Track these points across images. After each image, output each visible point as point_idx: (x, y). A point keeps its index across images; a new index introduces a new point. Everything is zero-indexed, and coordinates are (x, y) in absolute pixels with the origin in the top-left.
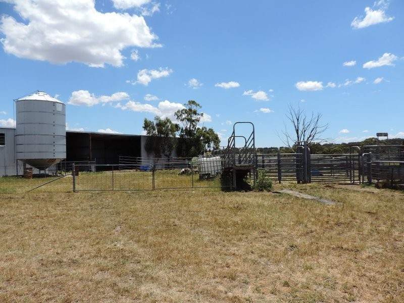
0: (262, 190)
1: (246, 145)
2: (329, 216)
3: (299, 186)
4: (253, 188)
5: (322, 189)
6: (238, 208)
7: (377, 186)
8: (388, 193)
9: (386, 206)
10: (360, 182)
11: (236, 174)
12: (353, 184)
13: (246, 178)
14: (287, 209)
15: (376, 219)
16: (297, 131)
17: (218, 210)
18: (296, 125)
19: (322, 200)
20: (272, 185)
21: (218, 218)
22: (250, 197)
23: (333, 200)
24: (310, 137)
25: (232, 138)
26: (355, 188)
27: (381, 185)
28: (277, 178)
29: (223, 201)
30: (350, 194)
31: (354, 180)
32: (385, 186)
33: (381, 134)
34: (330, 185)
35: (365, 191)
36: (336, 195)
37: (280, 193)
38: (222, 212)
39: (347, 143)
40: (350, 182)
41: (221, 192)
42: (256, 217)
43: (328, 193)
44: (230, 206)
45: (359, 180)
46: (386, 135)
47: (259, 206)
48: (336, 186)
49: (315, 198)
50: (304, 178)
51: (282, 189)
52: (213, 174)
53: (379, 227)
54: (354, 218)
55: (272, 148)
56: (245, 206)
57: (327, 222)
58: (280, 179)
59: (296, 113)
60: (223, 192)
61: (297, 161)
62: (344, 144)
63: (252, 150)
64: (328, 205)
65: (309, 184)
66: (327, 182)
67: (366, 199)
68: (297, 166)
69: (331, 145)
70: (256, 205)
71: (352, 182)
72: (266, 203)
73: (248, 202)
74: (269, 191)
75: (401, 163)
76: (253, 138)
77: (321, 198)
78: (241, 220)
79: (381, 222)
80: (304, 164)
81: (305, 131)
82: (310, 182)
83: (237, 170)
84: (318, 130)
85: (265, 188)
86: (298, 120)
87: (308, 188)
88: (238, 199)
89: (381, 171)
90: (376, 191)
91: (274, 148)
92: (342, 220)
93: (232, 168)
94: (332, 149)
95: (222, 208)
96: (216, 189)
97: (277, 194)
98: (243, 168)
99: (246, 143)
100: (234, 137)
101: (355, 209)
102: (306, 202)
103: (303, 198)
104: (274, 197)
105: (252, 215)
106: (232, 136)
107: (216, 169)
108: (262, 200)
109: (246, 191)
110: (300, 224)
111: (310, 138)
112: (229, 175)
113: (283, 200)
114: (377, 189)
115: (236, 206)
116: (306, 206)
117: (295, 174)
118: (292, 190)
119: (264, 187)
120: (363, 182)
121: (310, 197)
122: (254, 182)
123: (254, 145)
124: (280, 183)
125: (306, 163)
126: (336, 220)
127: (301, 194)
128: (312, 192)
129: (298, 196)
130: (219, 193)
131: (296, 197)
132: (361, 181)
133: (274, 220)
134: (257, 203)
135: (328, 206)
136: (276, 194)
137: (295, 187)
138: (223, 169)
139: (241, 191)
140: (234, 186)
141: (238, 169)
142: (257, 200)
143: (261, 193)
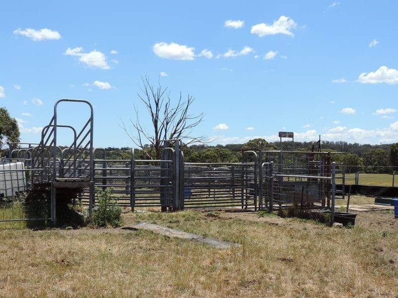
0: (103, 225)
1: (75, 143)
2: (225, 269)
3: (165, 215)
4: (88, 222)
5: (203, 221)
6: (64, 264)
7: (281, 215)
8: (297, 224)
9: (303, 247)
10: (256, 208)
11: (57, 195)
12: (246, 211)
13: (74, 203)
14: (155, 261)
15: (296, 270)
16: (156, 122)
17: (23, 269)
18: (154, 112)
19: (207, 240)
20: (122, 215)
21: (25, 286)
22: (85, 240)
23: (225, 240)
24: (174, 133)
25: (51, 128)
26: (251, 217)
27: (286, 212)
28: (129, 201)
29: (33, 250)
30: (246, 228)
31: (246, 205)
32: (292, 214)
33: (285, 133)
34: (213, 213)
35: (266, 222)
36: (226, 230)
37: (136, 229)
38: (32, 272)
39: (224, 145)
40: (241, 207)
41: (27, 230)
42: (102, 281)
43: (214, 227)
44: (49, 259)
45: (255, 204)
46: (291, 135)
47: (103, 256)
48: (222, 215)
49: (195, 237)
50: (173, 202)
51: (139, 222)
52: (9, 194)
53: (304, 283)
54: (265, 271)
55: (110, 149)
56: (77, 258)
57: (227, 282)
58: (133, 205)
59: (155, 92)
60: (31, 231)
61: (163, 173)
62: (220, 146)
63: (89, 152)
64: (220, 249)
65: (181, 213)
66: (207, 209)
67: (271, 235)
68: (163, 182)
69: (202, 147)
70: (97, 254)
71: (244, 207)
72: (115, 251)
73: (82, 250)
74: (117, 226)
75: (309, 179)
76: (91, 131)
77: (205, 236)
78: (74, 290)
79: (303, 275)
80: (174, 178)
81: (167, 124)
82: (182, 209)
83: (58, 189)
84: (188, 122)
85: (109, 220)
86: (157, 105)
87: (182, 220)
88: (61, 243)
89: (284, 190)
90: (280, 221)
91: (113, 149)
92: (249, 277)
93: (49, 185)
94: (204, 153)
95: (33, 265)
96: (16, 225)
97: (132, 232)
98: (69, 185)
99: (76, 139)
100: (55, 126)
101: (263, 254)
102: (184, 245)
103: (177, 238)
104: (128, 237)
105: (94, 277)
106: (50, 125)
107: (15, 185)
108: (107, 243)
109: (75, 228)
110: (183, 289)
111: (176, 135)
112: (43, 198)
113: (144, 242)
114: (281, 219)
115: (59, 258)
116: (185, 252)
117: (159, 195)
118: (155, 223)
119: (107, 219)
120: (259, 208)
121: (187, 236)
122: (90, 210)
123: (91, 142)
124: (133, 210)
125: (178, 176)
126: (239, 277)
127: (171, 230)
128: (188, 226)
129: (167, 234)
130: (24, 233)
131: (165, 236)
132: (258, 206)
133: (136, 284)
134: (99, 251)
135: (220, 252)
136: (128, 231)
137: (160, 217)
138: (28, 186)
139: (64, 228)
140: (51, 218)
141: (61, 186)
142: (96, 243)
143: (102, 231)
